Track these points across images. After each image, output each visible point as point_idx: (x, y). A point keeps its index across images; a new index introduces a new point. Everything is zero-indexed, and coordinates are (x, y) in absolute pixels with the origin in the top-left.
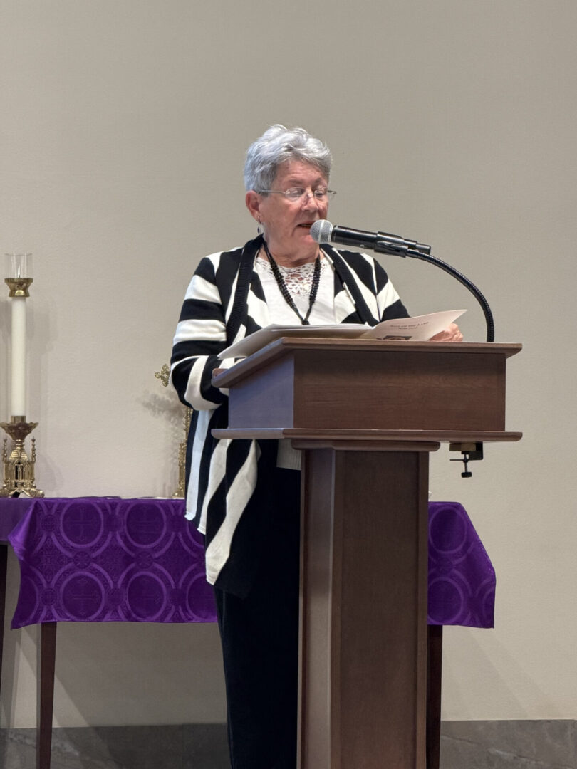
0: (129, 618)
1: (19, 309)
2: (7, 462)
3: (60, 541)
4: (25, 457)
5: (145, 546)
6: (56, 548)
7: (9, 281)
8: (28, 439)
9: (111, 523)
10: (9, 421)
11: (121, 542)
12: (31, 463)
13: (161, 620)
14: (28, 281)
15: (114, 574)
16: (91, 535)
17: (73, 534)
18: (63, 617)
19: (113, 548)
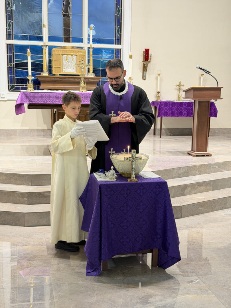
0: (171, 116)
1: (159, 77)
2: (157, 96)
3: (163, 107)
4: (159, 96)
5: (174, 107)
7: (158, 74)
8: (160, 93)
9: (169, 104)
10: (157, 91)
11: (170, 107)
12: (160, 97)
13: (175, 116)
14: (160, 74)
15: (170, 111)
16: (167, 106)
17: (165, 106)
18: (163, 116)
19: (169, 108)
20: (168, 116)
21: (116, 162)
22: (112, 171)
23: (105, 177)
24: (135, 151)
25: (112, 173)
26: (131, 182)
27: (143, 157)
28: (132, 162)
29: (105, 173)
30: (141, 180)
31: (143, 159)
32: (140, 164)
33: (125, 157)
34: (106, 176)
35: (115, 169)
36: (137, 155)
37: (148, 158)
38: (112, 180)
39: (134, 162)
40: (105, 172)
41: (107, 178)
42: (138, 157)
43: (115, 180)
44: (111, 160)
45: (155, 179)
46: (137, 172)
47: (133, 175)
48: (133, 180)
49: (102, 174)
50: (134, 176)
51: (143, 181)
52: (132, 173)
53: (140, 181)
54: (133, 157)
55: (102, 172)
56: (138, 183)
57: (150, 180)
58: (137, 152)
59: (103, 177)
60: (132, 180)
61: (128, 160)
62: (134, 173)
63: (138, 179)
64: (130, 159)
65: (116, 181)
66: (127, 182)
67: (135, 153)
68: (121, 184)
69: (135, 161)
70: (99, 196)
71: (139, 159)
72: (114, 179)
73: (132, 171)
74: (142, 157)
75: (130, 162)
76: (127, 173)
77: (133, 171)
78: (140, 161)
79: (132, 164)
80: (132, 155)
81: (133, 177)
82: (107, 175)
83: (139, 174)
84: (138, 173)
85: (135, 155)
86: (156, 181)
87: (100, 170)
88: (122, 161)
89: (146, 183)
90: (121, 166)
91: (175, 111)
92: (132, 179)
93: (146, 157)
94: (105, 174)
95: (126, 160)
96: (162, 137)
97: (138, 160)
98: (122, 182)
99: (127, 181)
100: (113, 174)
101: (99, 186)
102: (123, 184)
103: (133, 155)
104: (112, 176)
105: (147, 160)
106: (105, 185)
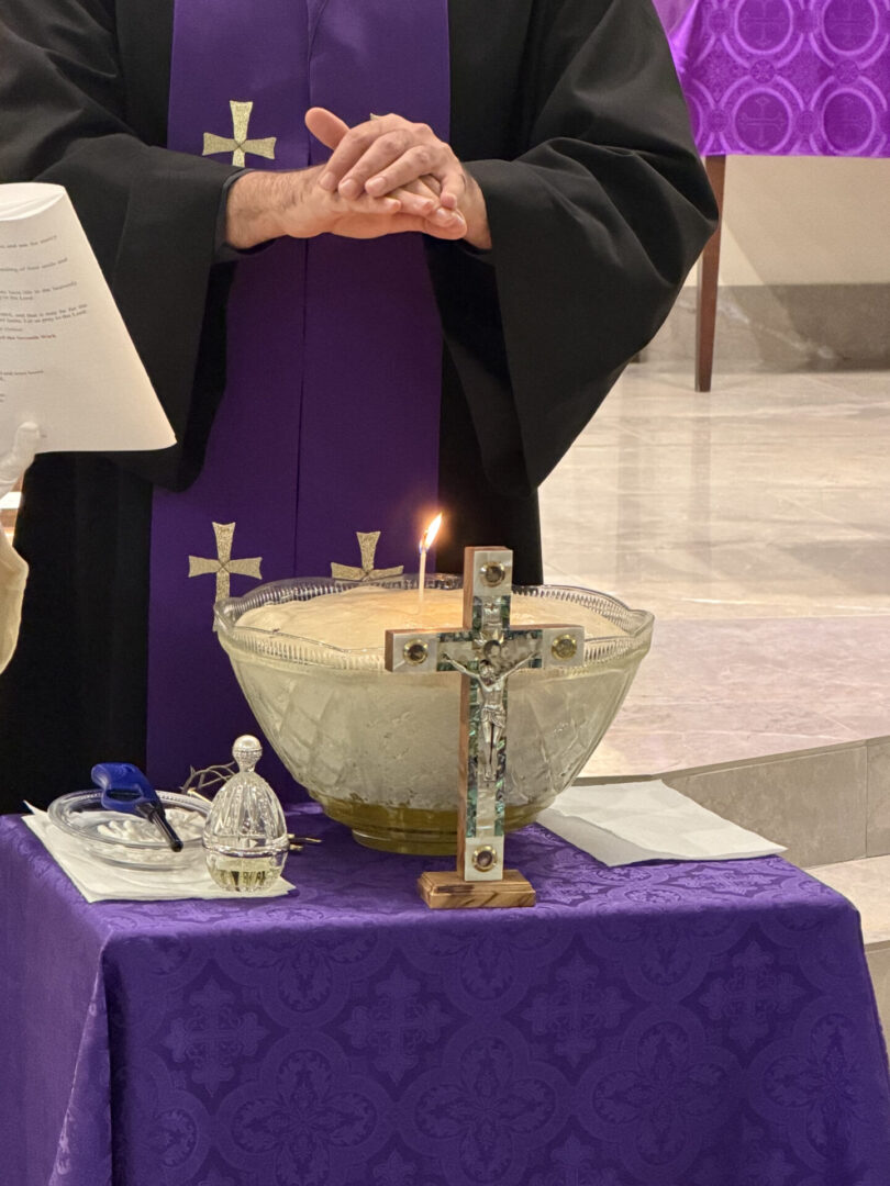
0: (825, 151)
5: (848, 54)
6: (728, 55)
9: (803, 22)
11: (815, 46)
13: (867, 153)
15: (805, 90)
16: (776, 37)
17: (751, 36)
18: (736, 148)
19: (805, 55)
20: (785, 151)
21: (291, 685)
22: (246, 789)
23: (168, 853)
24: (504, 558)
25: (245, 814)
26: (463, 915)
27: (595, 629)
28: (470, 683)
29: (156, 812)
30: (566, 882)
31: (587, 647)
32: (554, 704)
33: (389, 635)
34: (177, 846)
35: (271, 767)
36: (526, 611)
37: (647, 645)
38: (245, 893)
39: (498, 686)
40: (163, 795)
41: (187, 865)
42: (536, 633)
43: (279, 886)
44: (223, 659)
45: (719, 876)
46: (520, 796)
47: (484, 839)
48: (487, 892)
49: (129, 818)
50: (497, 846)
51: (587, 897)
52: (473, 810)
53: (556, 894)
54: (477, 628)
55: (121, 799)
56: (532, 923)
57: (670, 882)
58: (528, 574)
59: (135, 856)
60: (469, 888)
61: (431, 662)
62: (488, 807)
63: (528, 877)
64: (451, 647)
65: (292, 895)
66: (413, 916)
67: (507, 583)
68: (347, 934)
69: (503, 669)
70: (105, 1077)
71: (545, 653)
72: (262, 877)
73: (472, 785)
74: (577, 631)
75: (453, 683)
76: (414, 805)
77: (482, 793)
78: (557, 674)
79: (470, 711)
80: (475, 607)
81: (485, 858)
82: (182, 835)
83: (542, 817)
84: (534, 804)
85: (506, 608)
86: (732, 894)
87: (104, 782)
88: (362, 677)
89: (623, 919)
90: (339, 733)
91: (864, 89)
92: (470, 872)
93: (618, 632)
94: (162, 816)
95: (399, 662)
96: (715, 380)
97: (536, 664)
98: (358, 907)
99: (416, 897)
100: (261, 826)
101: (104, 960)
102: (370, 935)
103: (478, 611)
104: (241, 846)
105: (631, 659)
106: (164, 943)
